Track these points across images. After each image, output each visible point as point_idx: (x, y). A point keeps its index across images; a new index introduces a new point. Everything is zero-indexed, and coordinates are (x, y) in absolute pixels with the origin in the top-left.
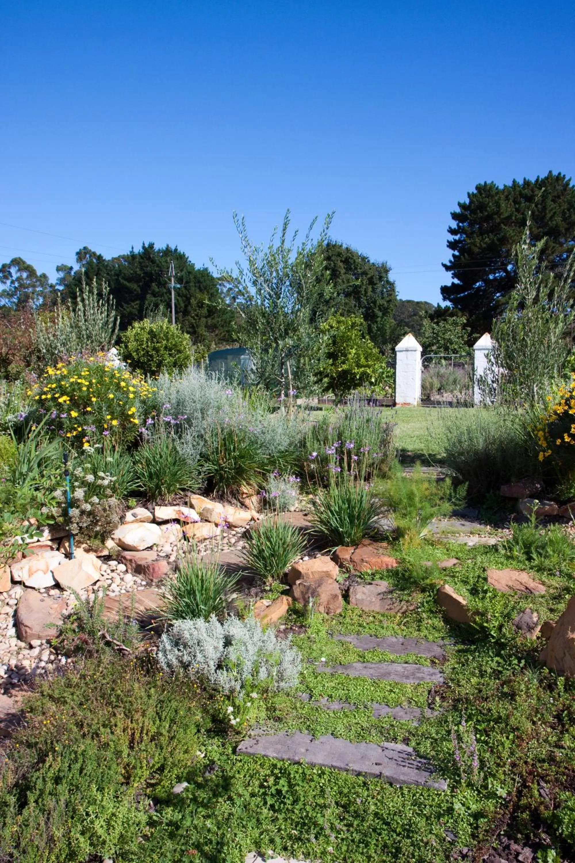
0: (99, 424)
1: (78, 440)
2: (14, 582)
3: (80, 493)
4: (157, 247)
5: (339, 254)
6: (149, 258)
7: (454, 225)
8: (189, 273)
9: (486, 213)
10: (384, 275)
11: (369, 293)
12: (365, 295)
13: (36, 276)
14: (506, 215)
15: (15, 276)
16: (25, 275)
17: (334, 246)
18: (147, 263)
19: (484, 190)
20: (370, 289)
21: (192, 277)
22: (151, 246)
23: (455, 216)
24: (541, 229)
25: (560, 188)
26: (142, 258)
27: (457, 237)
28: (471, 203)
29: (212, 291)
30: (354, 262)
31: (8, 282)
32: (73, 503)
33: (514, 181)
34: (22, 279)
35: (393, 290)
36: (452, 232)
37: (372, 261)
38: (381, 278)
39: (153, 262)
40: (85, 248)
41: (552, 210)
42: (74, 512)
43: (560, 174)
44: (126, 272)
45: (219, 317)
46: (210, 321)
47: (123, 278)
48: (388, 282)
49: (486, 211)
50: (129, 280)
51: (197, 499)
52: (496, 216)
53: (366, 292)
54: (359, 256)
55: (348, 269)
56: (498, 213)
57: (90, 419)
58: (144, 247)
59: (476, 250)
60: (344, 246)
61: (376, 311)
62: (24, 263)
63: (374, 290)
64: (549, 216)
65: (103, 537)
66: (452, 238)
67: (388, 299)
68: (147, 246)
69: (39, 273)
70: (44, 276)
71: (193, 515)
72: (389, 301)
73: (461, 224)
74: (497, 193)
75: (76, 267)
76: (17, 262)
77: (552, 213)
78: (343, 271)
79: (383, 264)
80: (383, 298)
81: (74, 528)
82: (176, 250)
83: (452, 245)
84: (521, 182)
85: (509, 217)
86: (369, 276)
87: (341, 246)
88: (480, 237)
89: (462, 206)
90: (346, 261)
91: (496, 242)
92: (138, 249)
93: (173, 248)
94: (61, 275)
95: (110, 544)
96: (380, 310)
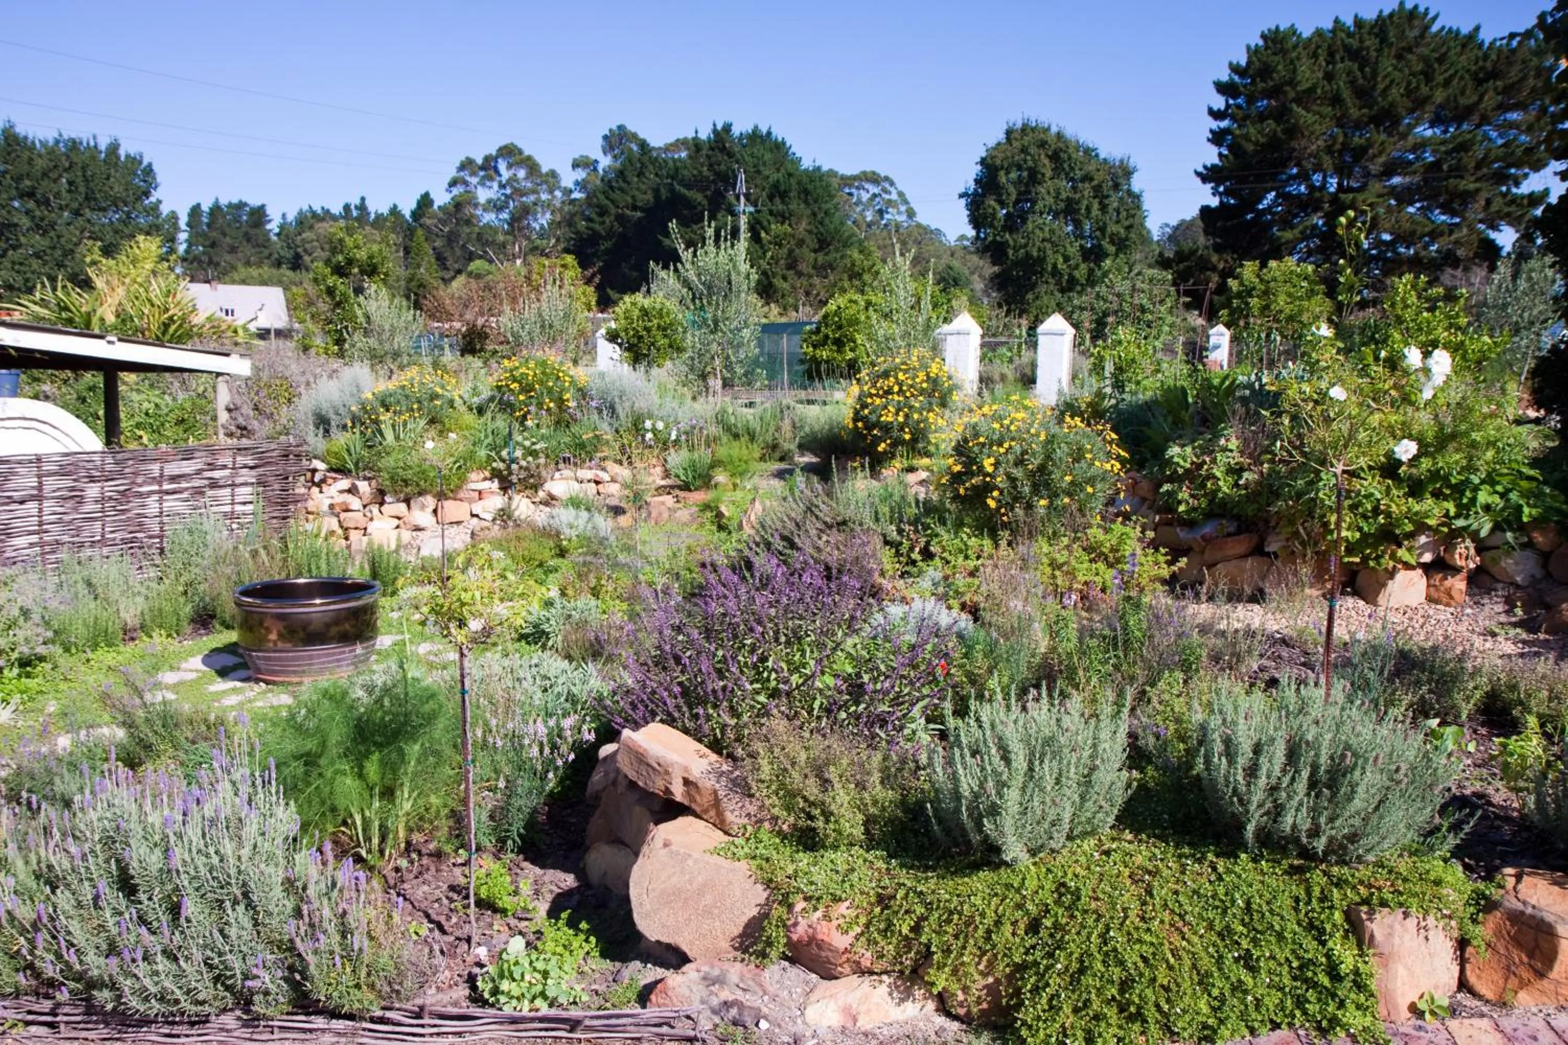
0: (540, 405)
1: (524, 418)
2: (473, 515)
3: (519, 453)
4: (736, 131)
5: (1043, 144)
6: (723, 149)
7: (1219, 102)
8: (790, 175)
9: (1271, 84)
10: (1122, 181)
11: (1095, 211)
12: (1088, 216)
13: (541, 175)
14: (1305, 86)
15: (506, 174)
16: (522, 174)
17: (1033, 130)
18: (720, 156)
19: (1274, 41)
20: (1096, 206)
21: (793, 181)
22: (727, 128)
23: (1222, 88)
24: (1365, 111)
25: (1412, 34)
26: (712, 149)
27: (1224, 124)
28: (1249, 63)
29: (829, 206)
30: (1070, 158)
31: (495, 185)
32: (514, 461)
33: (1337, 21)
34: (517, 181)
35: (1139, 207)
36: (1216, 115)
37: (1102, 156)
38: (1116, 187)
39: (730, 155)
40: (620, 127)
41: (1385, 77)
42: (514, 467)
43: (1416, 7)
44: (685, 172)
45: (837, 250)
46: (821, 258)
47: (681, 183)
48: (1130, 193)
49: (1272, 79)
50: (689, 187)
51: (610, 465)
52: (1288, 88)
53: (1088, 209)
54: (1078, 147)
55: (1058, 170)
56: (1292, 83)
57: (534, 401)
58: (715, 130)
59: (1250, 148)
60: (1054, 130)
61: (1105, 244)
62: (520, 152)
63: (1103, 208)
64: (1381, 86)
65: (536, 488)
66: (1215, 125)
67: (1127, 223)
68: (719, 127)
69: (544, 170)
70: (553, 174)
71: (605, 477)
72: (1129, 228)
73: (1231, 102)
74: (1295, 47)
75: (605, 162)
76: (509, 152)
77: (1387, 81)
78: (1049, 173)
79: (1122, 161)
80: (1118, 222)
81: (514, 479)
82: (769, 133)
83: (1217, 138)
84: (1349, 22)
85: (1311, 90)
86: (1095, 183)
87: (1049, 129)
88: (1258, 126)
89: (1235, 69)
90: (1055, 157)
91: (1280, 134)
92: (705, 134)
93: (764, 131)
94: (581, 174)
95: (541, 494)
96: (1112, 242)
